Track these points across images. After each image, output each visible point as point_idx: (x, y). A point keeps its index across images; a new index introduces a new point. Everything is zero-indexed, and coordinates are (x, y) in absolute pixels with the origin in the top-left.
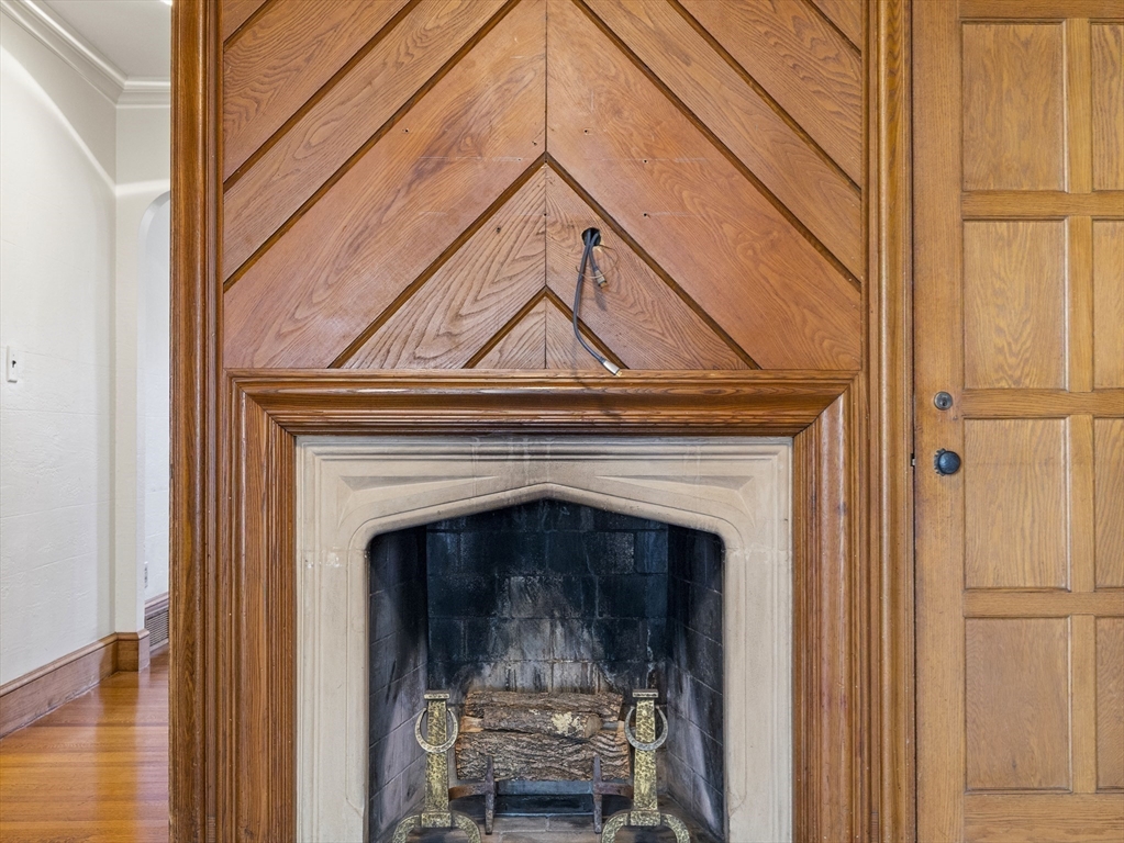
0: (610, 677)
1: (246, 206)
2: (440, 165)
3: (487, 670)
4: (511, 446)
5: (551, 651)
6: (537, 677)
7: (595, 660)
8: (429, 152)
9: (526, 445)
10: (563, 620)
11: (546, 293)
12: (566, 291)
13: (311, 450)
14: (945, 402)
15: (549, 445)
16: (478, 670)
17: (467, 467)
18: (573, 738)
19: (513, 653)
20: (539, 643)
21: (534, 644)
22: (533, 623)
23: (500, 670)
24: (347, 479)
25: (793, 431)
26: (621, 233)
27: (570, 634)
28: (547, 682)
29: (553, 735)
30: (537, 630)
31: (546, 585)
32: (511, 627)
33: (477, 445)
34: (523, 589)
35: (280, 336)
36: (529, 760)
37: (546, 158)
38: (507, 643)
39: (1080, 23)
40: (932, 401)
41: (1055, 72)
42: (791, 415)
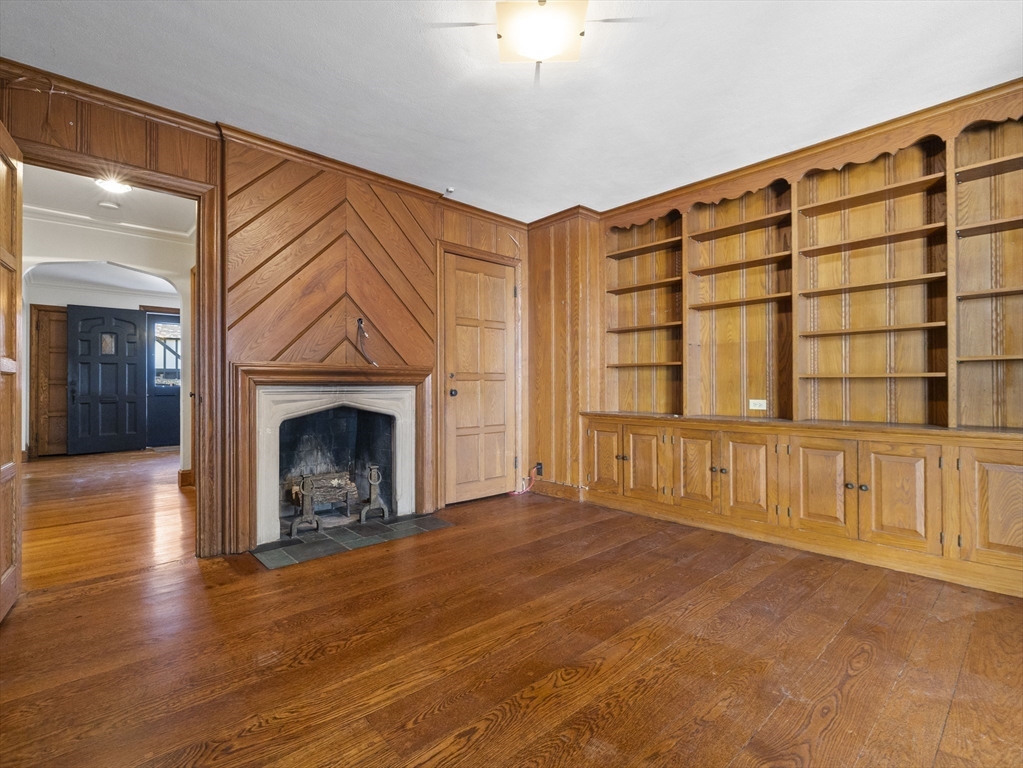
0: (337, 468)
1: (237, 298)
2: (311, 292)
3: (293, 470)
4: (333, 389)
5: (316, 461)
6: (311, 471)
7: (332, 463)
8: (307, 287)
9: (338, 388)
10: (321, 450)
11: (347, 338)
12: (353, 338)
13: (261, 391)
14: (452, 376)
15: (346, 388)
16: (290, 470)
17: (318, 396)
18: (339, 487)
19: (303, 463)
20: (312, 458)
21: (311, 460)
22: (310, 452)
23: (298, 470)
24: (273, 401)
25: (417, 384)
26: (369, 320)
27: (323, 454)
28: (315, 472)
29: (332, 487)
30: (312, 454)
31: (316, 438)
32: (302, 454)
33: (322, 389)
34: (308, 440)
35: (251, 349)
36: (325, 496)
37: (346, 294)
38: (301, 460)
39: (482, 274)
40: (449, 375)
41: (476, 286)
42: (418, 379)
